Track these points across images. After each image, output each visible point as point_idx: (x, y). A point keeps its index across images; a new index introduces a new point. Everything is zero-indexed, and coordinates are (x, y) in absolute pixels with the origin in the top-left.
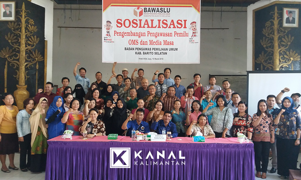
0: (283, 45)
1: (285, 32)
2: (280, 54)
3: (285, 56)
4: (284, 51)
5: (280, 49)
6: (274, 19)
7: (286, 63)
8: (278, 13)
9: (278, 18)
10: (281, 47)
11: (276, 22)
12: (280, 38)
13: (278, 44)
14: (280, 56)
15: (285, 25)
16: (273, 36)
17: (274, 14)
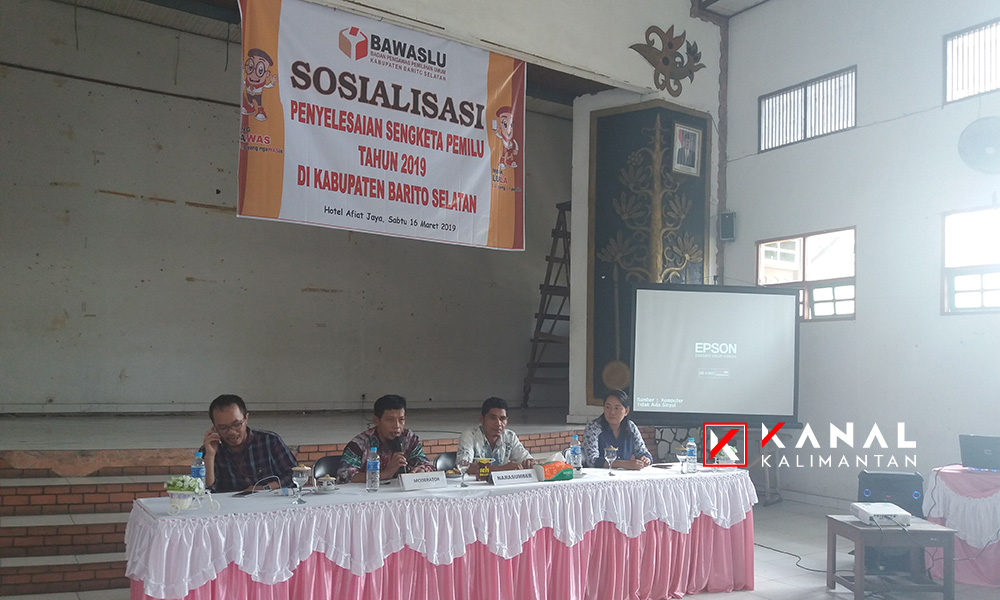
0: (671, 220)
1: (675, 187)
2: (665, 241)
3: (675, 248)
4: (673, 236)
5: (664, 230)
6: (653, 147)
7: (677, 266)
8: (662, 133)
9: (662, 147)
10: (667, 224)
11: (657, 157)
12: (665, 201)
13: (662, 216)
14: (664, 249)
15: (677, 167)
16: (650, 192)
17: (653, 133)
